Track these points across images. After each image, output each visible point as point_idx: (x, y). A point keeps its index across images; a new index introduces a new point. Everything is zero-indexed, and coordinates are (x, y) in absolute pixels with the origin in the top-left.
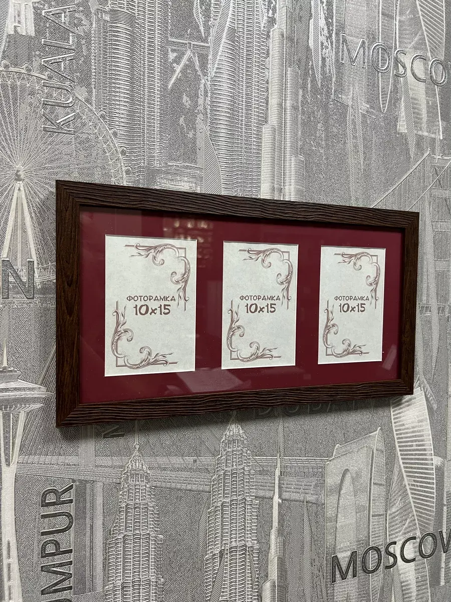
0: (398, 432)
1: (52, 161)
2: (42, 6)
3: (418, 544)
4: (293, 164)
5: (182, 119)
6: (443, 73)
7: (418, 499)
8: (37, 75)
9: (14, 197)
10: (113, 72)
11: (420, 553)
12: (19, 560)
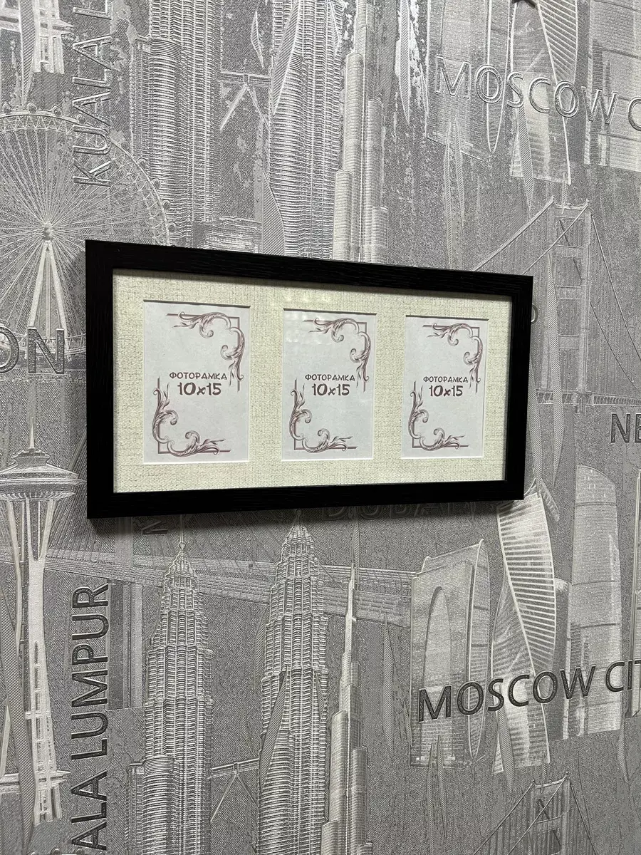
0: (506, 547)
1: (83, 217)
2: (72, 39)
3: (532, 685)
4: (373, 217)
5: (236, 166)
6: (573, 101)
7: (533, 629)
8: (67, 119)
9: (42, 258)
10: (155, 113)
11: (534, 695)
12: (47, 666)
